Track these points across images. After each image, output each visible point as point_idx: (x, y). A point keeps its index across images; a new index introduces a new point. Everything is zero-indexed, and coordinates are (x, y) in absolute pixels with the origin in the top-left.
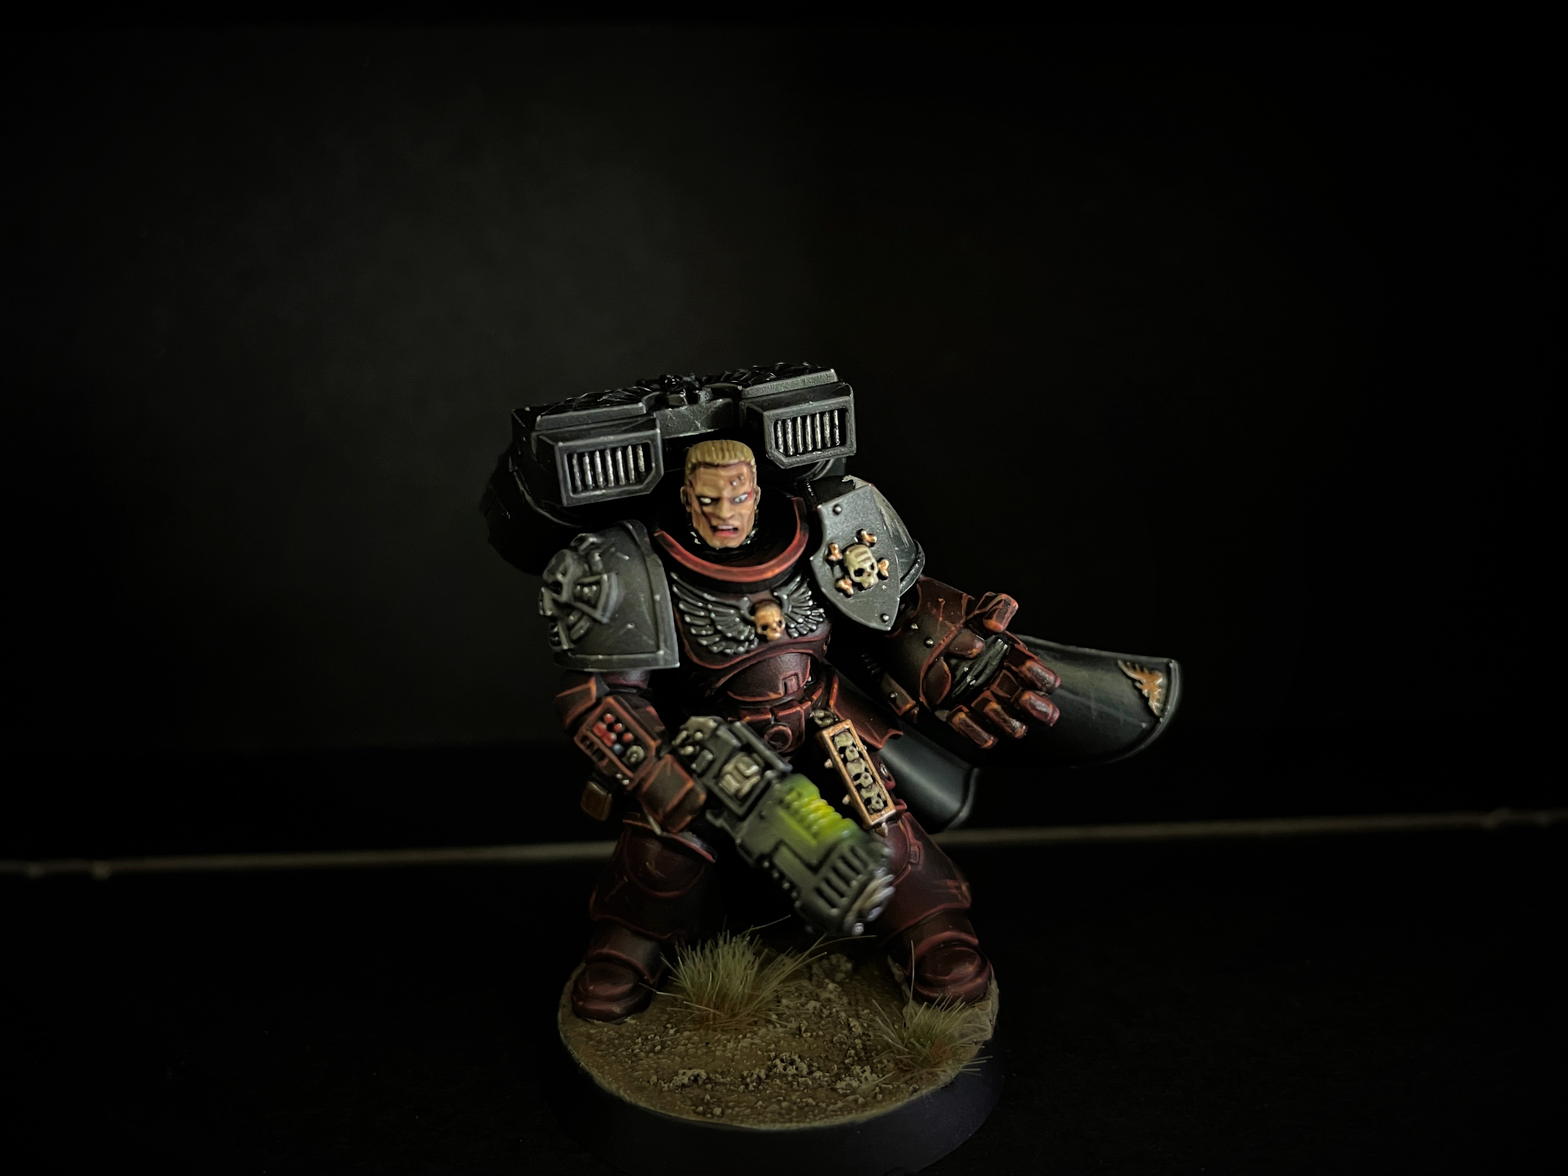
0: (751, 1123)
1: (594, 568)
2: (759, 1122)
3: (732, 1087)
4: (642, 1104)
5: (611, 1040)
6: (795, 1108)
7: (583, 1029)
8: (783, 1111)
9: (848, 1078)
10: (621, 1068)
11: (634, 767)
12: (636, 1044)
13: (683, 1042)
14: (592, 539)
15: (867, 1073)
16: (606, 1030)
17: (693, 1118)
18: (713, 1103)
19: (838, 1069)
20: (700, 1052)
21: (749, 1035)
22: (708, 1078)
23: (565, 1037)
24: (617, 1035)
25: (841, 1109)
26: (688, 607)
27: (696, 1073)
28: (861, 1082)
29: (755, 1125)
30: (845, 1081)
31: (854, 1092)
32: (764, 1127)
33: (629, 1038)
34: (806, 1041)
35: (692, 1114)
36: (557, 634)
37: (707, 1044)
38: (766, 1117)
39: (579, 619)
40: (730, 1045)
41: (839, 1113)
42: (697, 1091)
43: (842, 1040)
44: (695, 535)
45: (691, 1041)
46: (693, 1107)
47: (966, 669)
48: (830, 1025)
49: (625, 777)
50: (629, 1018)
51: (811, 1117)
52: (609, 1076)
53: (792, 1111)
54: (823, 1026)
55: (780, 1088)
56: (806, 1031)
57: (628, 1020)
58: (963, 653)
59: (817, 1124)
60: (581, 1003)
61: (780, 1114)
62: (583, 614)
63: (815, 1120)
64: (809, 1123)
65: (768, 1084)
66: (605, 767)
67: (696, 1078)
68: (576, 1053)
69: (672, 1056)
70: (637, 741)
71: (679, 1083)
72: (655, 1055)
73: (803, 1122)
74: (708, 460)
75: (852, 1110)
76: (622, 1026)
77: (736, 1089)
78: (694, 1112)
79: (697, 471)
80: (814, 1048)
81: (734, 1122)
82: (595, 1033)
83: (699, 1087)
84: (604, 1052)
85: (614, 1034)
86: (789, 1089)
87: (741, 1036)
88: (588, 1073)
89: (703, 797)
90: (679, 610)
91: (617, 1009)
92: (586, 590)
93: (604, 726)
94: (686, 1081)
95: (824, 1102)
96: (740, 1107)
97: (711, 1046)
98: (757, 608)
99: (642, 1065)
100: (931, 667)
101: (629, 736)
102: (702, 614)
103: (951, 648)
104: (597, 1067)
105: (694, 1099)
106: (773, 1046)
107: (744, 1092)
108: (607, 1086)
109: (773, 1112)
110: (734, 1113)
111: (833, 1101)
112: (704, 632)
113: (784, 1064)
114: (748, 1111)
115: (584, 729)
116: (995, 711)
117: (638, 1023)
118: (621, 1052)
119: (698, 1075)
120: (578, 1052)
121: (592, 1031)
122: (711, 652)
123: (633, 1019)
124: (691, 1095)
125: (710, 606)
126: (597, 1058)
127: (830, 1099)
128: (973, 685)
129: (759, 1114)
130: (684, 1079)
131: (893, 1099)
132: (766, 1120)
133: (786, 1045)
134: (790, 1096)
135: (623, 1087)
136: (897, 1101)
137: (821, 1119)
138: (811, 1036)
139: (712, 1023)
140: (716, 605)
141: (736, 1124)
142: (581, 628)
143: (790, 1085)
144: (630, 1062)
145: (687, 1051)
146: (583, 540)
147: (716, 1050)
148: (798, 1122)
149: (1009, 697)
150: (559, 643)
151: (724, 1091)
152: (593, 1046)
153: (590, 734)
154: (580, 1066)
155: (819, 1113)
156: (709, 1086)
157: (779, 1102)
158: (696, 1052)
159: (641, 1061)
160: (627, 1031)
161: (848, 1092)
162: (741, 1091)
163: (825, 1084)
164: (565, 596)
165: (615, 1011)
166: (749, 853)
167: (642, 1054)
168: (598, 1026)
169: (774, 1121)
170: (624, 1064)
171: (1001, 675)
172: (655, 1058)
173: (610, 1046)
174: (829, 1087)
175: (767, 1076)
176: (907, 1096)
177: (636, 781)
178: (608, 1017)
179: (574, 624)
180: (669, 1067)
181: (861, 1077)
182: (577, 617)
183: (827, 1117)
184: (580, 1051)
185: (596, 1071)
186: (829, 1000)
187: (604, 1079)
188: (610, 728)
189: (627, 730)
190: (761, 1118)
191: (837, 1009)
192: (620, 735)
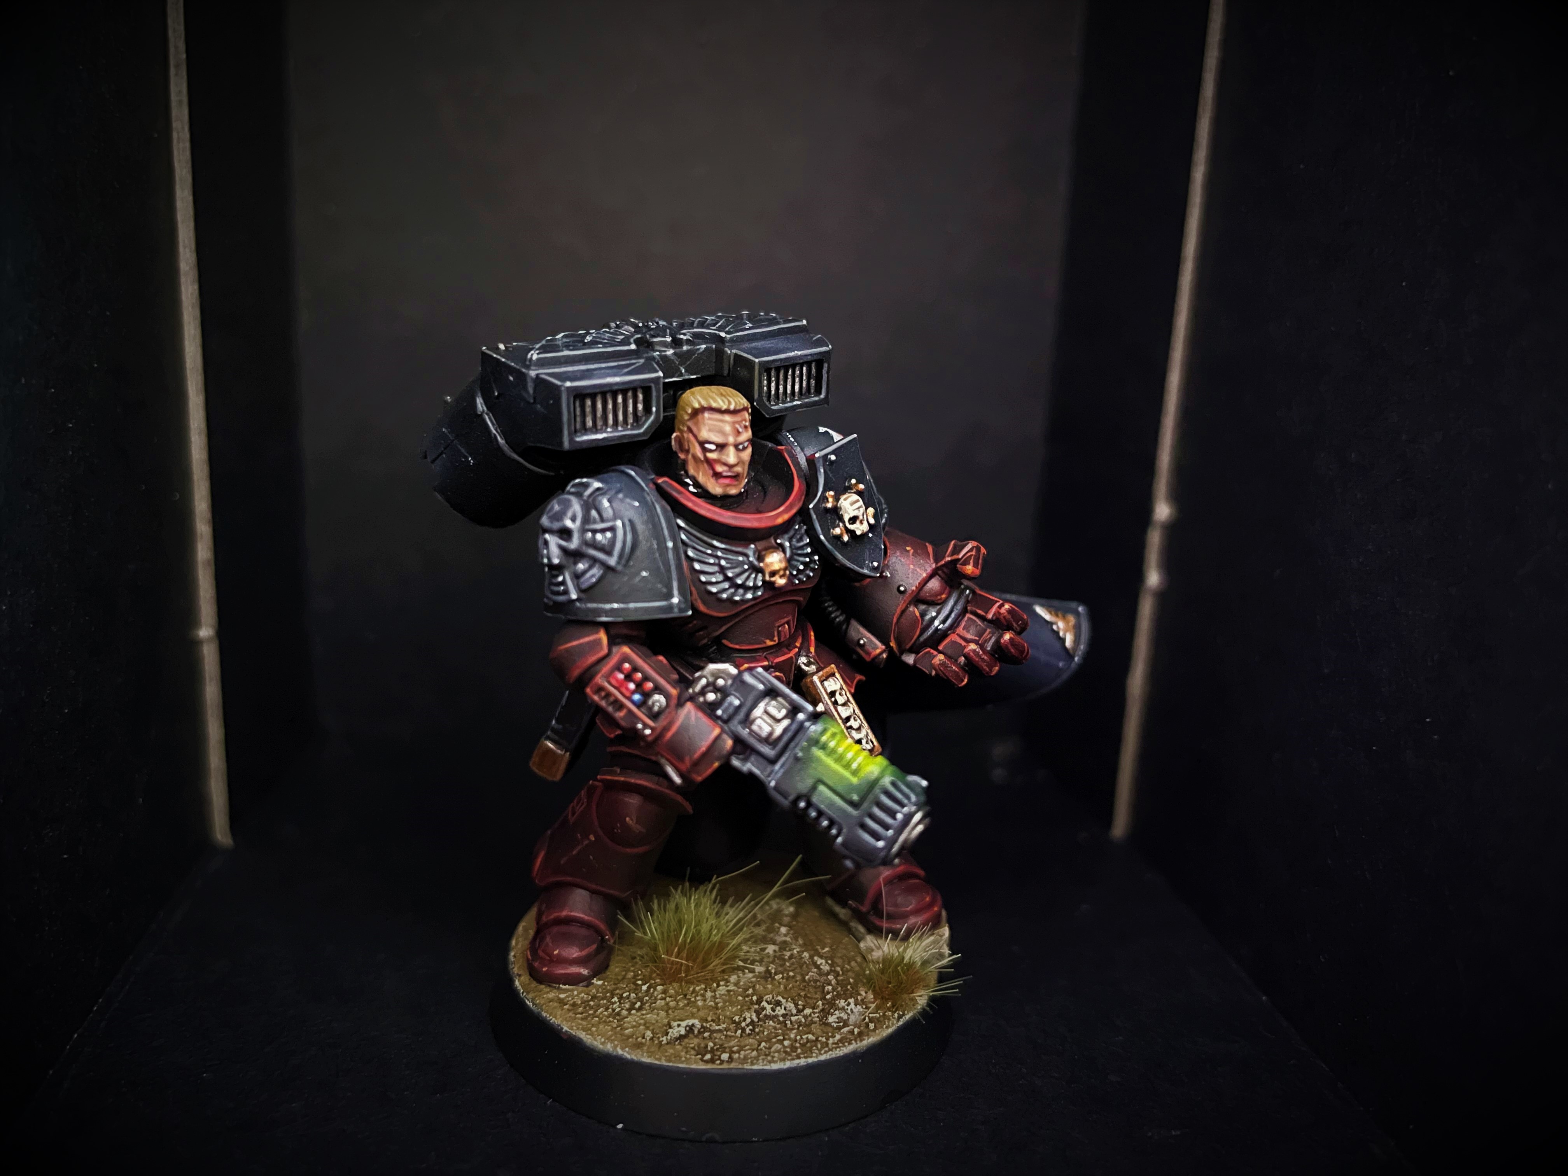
0: (761, 1064)
1: (605, 515)
2: (770, 1062)
3: (729, 1033)
4: (646, 1060)
5: (585, 1003)
6: (798, 1045)
7: (551, 995)
8: (788, 1050)
9: (837, 1012)
10: (609, 1028)
11: (655, 716)
12: (613, 1003)
13: (659, 996)
14: (597, 485)
15: (852, 1006)
16: (575, 993)
17: (702, 1066)
18: (717, 1049)
19: (823, 1004)
20: (681, 1004)
21: (722, 983)
22: (702, 1027)
23: (534, 1004)
24: (590, 997)
25: (840, 1040)
26: (697, 555)
27: (690, 1024)
28: (849, 1015)
29: (766, 1065)
30: (835, 1014)
31: (846, 1024)
32: (775, 1066)
33: (603, 999)
34: (780, 983)
35: (701, 1063)
36: (563, 583)
37: (685, 995)
38: (773, 1057)
39: (590, 567)
40: (709, 994)
41: (840, 1045)
42: (696, 1041)
43: (815, 978)
44: (691, 483)
45: (668, 995)
46: (700, 1056)
47: (934, 614)
48: (795, 966)
49: (646, 726)
50: (595, 979)
51: (817, 1051)
52: (600, 1037)
53: (797, 1048)
54: (789, 967)
55: (775, 1028)
56: (776, 974)
57: (595, 981)
58: (933, 599)
59: (823, 1058)
60: (544, 969)
61: (785, 1052)
62: (594, 561)
63: (821, 1054)
64: (817, 1057)
65: (761, 1026)
66: (623, 718)
67: (690, 1029)
68: (554, 1019)
69: (656, 1011)
70: (658, 689)
71: (677, 1035)
72: (637, 1012)
73: (811, 1057)
74: (714, 405)
75: (852, 1040)
76: (590, 988)
77: (733, 1034)
78: (702, 1060)
79: (700, 417)
80: (791, 988)
81: (745, 1065)
82: (566, 997)
83: (696, 1037)
84: (584, 1014)
85: (585, 996)
86: (785, 1029)
87: (715, 985)
88: (575, 1036)
89: (729, 743)
90: (687, 557)
91: (585, 972)
92: (599, 537)
93: (621, 676)
94: (683, 1032)
95: (822, 1037)
96: (745, 1051)
97: (690, 997)
98: (765, 555)
99: (629, 1022)
100: (903, 612)
101: (650, 685)
102: (712, 561)
103: (922, 594)
104: (584, 1030)
105: (696, 1048)
106: (750, 991)
107: (741, 1036)
108: (601, 1047)
109: (779, 1051)
110: (742, 1056)
111: (830, 1034)
112: (714, 580)
113: (771, 1006)
114: (755, 1053)
115: (599, 680)
116: (974, 651)
117: (606, 983)
118: (601, 1013)
119: (693, 1025)
120: (556, 1018)
121: (562, 996)
122: (721, 600)
123: (599, 979)
124: (692, 1045)
125: (719, 554)
126: (580, 1021)
127: (827, 1033)
128: (940, 629)
129: (766, 1055)
130: (678, 1029)
131: (884, 1026)
132: (775, 1059)
133: (762, 988)
134: (787, 1034)
135: (619, 1046)
136: (887, 1027)
137: (826, 1052)
138: (783, 978)
139: (683, 975)
140: (726, 552)
141: (747, 1067)
142: (593, 576)
143: (783, 1024)
144: (615, 1021)
145: (667, 1004)
146: (586, 486)
147: (696, 1001)
148: (805, 1057)
149: (977, 638)
150: (566, 592)
151: (723, 1037)
152: (568, 1010)
153: (606, 685)
154: (564, 1030)
155: (822, 1048)
156: (706, 1035)
157: (781, 1042)
158: (678, 1004)
159: (626, 1019)
160: (598, 992)
161: (841, 1024)
162: (739, 1036)
163: (818, 1019)
164: (574, 544)
165: (583, 973)
166: (785, 796)
167: (624, 1013)
168: (565, 991)
169: (783, 1060)
170: (610, 1024)
171: (966, 619)
172: (639, 1014)
173: (588, 1008)
174: (821, 1023)
175: (759, 1020)
176: (895, 1022)
177: (658, 731)
178: (574, 980)
179: (585, 572)
180: (657, 1021)
181: (847, 1009)
182: (587, 565)
183: (830, 1050)
184: (558, 1017)
185: (584, 1033)
186: (785, 942)
187: (596, 1040)
188: (629, 677)
189: (646, 678)
190: (769, 1058)
191: (798, 950)
192: (639, 685)
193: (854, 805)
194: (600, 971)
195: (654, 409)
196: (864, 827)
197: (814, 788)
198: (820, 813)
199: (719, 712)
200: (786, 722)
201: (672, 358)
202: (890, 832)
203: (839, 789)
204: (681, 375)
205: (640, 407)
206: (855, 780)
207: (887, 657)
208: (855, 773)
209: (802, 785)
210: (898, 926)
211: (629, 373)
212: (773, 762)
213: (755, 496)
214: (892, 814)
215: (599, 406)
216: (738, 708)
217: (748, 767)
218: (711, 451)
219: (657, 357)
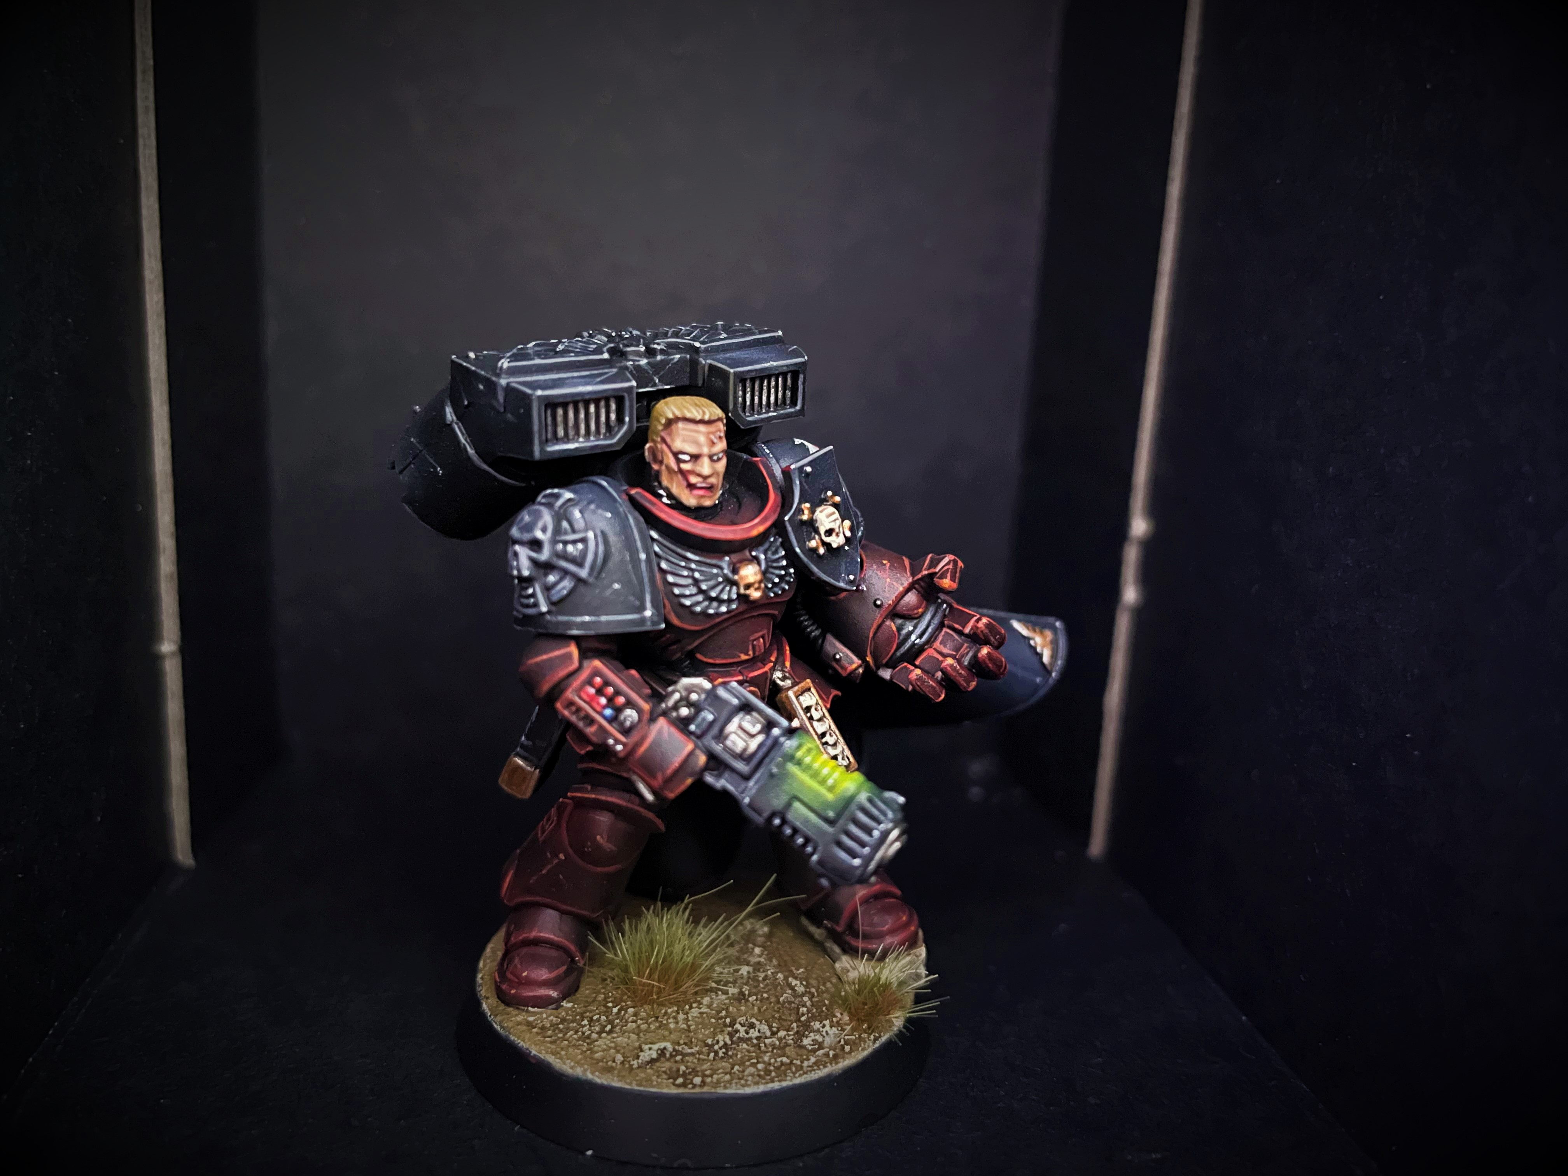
0: (734, 1087)
1: (576, 526)
2: (743, 1086)
3: (702, 1056)
4: (616, 1084)
5: (554, 1026)
6: (772, 1068)
7: (520, 1018)
8: (762, 1073)
9: (812, 1034)
10: (579, 1051)
11: (626, 732)
12: (584, 1026)
13: (631, 1019)
14: (568, 495)
15: (827, 1028)
16: (544, 1016)
17: (674, 1091)
18: (690, 1073)
19: (797, 1027)
20: (652, 1027)
21: (694, 1005)
22: (674, 1050)
23: (501, 1027)
24: (559, 1020)
25: (815, 1063)
26: (670, 567)
27: (662, 1047)
28: (824, 1037)
29: (739, 1089)
30: (810, 1037)
31: (821, 1046)
32: (748, 1090)
33: (573, 1022)
34: (753, 1005)
35: (673, 1087)
36: (533, 595)
37: (657, 1018)
38: (747, 1081)
39: (561, 579)
40: (681, 1016)
41: (815, 1068)
42: (668, 1065)
43: (789, 1000)
44: (664, 494)
45: (639, 1017)
46: (671, 1080)
47: (911, 628)
48: (770, 987)
49: (617, 742)
50: (565, 1001)
51: (791, 1075)
52: (569, 1061)
53: (770, 1071)
54: (763, 988)
55: (748, 1051)
56: (750, 996)
57: (564, 1003)
58: (910, 613)
59: (797, 1081)
60: (513, 992)
61: (759, 1076)
62: (565, 573)
63: (795, 1077)
64: (791, 1080)
65: (735, 1049)
66: (595, 734)
67: (662, 1052)
68: (522, 1043)
69: (627, 1034)
70: (629, 704)
71: (648, 1059)
72: (608, 1035)
73: (785, 1080)
74: (688, 415)
75: (827, 1063)
76: (560, 1010)
77: (706, 1057)
78: (674, 1084)
79: (674, 427)
80: (765, 1010)
81: (718, 1089)
82: (534, 1020)
83: (668, 1060)
84: (553, 1038)
85: (555, 1019)
86: (758, 1051)
87: (687, 1007)
88: (543, 1060)
89: (702, 759)
90: (661, 570)
91: (554, 994)
92: (570, 548)
93: (592, 691)
94: (655, 1056)
95: (797, 1060)
96: (718, 1074)
97: (661, 1020)
98: (739, 568)
99: (599, 1046)
100: (879, 626)
101: (621, 700)
102: (685, 573)
103: (899, 608)
104: (552, 1053)
105: (668, 1072)
106: (724, 1013)
107: (714, 1058)
108: (570, 1071)
109: (752, 1075)
110: (715, 1080)
111: (805, 1057)
112: (687, 592)
113: (745, 1028)
114: (728, 1077)
115: (570, 694)
116: (951, 666)
117: (576, 1006)
118: (571, 1036)
119: (665, 1048)
120: (524, 1041)
121: (531, 1019)
122: (694, 613)
123: (569, 1002)
124: (664, 1069)
125: (693, 566)
126: (549, 1045)
127: (802, 1056)
128: (917, 644)
129: (740, 1079)
130: (649, 1053)
131: (860, 1049)
132: (749, 1083)
133: (735, 1010)
134: (761, 1057)
135: (589, 1070)
136: (863, 1050)
137: (800, 1075)
138: (757, 1000)
139: (655, 997)
140: (700, 564)
141: (720, 1090)
142: (564, 588)
143: (757, 1047)
144: (585, 1044)
145: (638, 1027)
146: (557, 496)
147: (668, 1023)
148: (779, 1081)
149: (955, 653)
150: (536, 605)
151: (695, 1061)
152: (537, 1033)
153: (577, 699)
154: (532, 1054)
155: (797, 1071)
156: (678, 1058)
157: (754, 1065)
158: (649, 1027)
159: (596, 1043)
160: (567, 1014)
161: (816, 1046)
162: (712, 1059)
163: (792, 1042)
164: (545, 555)
165: (553, 995)
166: (759, 812)
167: (594, 1036)
168: (534, 1014)
169: (757, 1083)
170: (579, 1047)
171: (943, 633)
172: (609, 1037)
173: (557, 1031)
174: (796, 1045)
175: (733, 1043)
176: (871, 1044)
177: (629, 748)
178: (543, 1003)
179: (555, 584)
180: (628, 1045)
181: (822, 1031)
182: (558, 577)
183: (805, 1073)
184: (526, 1040)
185: (553, 1057)
186: (759, 963)
187: (564, 1063)
188: (600, 692)
189: (617, 693)
190: (743, 1082)
191: (772, 971)
192: (611, 700)
193: (831, 822)
194: (569, 993)
195: (627, 419)
196: (839, 844)
197: (789, 805)
198: (795, 831)
199: (692, 727)
200: (760, 738)
201: (646, 368)
202: (867, 850)
203: (815, 805)
204: (655, 385)
205: (613, 416)
206: (830, 797)
207: (864, 672)
208: (831, 789)
209: (778, 802)
210: (874, 946)
211: (602, 382)
212: (747, 778)
213: (730, 508)
214: (869, 831)
215: (571, 415)
216: (711, 724)
217: (722, 783)
218: (685, 462)
219: (631, 367)
